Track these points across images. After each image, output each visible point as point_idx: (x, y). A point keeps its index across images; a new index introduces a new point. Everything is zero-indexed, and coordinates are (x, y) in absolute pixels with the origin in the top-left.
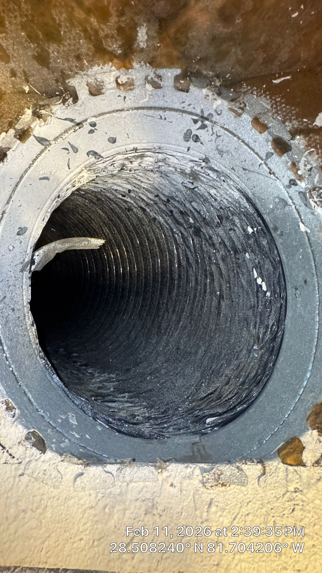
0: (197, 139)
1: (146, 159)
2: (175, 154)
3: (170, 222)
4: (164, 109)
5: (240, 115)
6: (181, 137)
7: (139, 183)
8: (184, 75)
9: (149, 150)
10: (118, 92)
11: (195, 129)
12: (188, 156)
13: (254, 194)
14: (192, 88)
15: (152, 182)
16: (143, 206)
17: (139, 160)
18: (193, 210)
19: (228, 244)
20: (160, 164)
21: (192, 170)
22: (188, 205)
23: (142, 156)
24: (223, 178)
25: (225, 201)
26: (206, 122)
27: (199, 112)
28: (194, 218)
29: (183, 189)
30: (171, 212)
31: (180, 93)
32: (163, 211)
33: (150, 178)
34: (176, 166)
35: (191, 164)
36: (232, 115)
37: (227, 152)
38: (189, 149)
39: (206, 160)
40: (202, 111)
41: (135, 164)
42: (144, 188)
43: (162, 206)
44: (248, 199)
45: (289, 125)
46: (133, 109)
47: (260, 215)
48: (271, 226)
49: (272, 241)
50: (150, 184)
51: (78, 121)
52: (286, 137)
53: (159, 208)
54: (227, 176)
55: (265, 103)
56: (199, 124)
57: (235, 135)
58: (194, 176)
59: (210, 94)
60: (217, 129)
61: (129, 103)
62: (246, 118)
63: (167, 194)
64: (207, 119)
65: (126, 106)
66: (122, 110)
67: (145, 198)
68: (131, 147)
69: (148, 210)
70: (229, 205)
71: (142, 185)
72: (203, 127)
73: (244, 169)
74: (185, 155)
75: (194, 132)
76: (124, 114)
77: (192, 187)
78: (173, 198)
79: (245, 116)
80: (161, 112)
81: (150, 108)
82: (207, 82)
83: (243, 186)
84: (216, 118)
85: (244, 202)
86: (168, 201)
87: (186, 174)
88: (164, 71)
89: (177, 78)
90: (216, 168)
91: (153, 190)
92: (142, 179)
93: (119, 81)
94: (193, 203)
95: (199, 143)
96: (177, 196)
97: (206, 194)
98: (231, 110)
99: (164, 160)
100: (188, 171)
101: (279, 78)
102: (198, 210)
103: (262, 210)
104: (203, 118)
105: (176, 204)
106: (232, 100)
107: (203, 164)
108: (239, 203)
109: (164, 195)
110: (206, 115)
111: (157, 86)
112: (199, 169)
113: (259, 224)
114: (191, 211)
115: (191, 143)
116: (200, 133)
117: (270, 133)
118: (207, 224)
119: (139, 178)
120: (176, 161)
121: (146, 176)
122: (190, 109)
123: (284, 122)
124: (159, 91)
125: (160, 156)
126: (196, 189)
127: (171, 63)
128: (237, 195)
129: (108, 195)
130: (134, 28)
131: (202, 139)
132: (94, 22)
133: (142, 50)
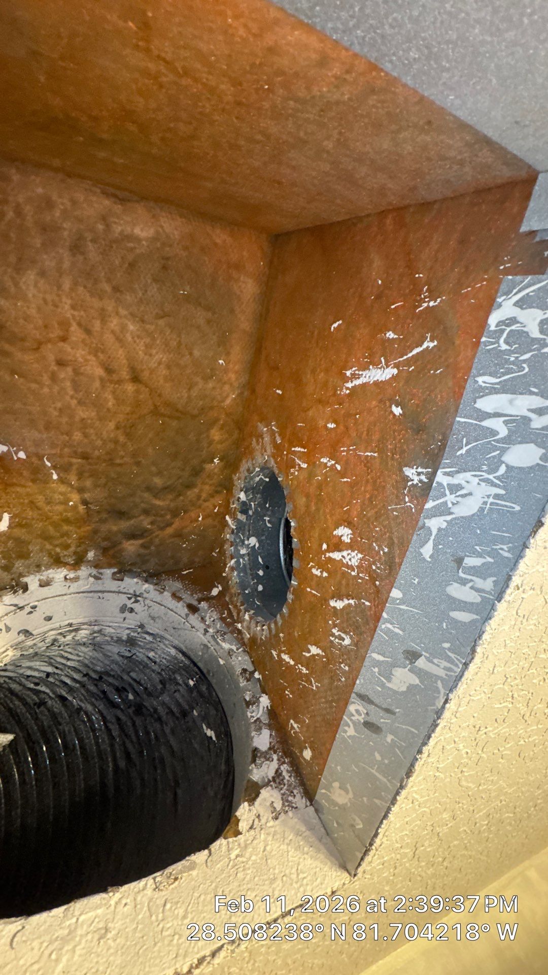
0: (132, 610)
1: (81, 632)
2: (111, 624)
3: (101, 707)
4: (103, 592)
5: (162, 593)
6: (118, 610)
7: (64, 661)
8: (119, 572)
9: (84, 624)
10: (64, 583)
11: (129, 604)
12: (124, 625)
13: (186, 647)
14: (126, 578)
15: (81, 658)
16: (64, 693)
17: (73, 634)
18: (132, 682)
19: (175, 710)
20: (95, 635)
21: (128, 637)
22: (125, 677)
23: (77, 630)
24: (159, 639)
25: (164, 661)
26: (139, 598)
27: (132, 592)
28: (136, 693)
29: (118, 659)
30: (104, 692)
31: (116, 582)
32: (93, 694)
33: (80, 654)
34: (113, 635)
35: (127, 632)
36: (158, 592)
37: (159, 617)
38: (125, 619)
39: (142, 626)
40: (135, 591)
41: (69, 638)
42: (69, 667)
43: (92, 688)
44: (184, 654)
45: (196, 596)
46: (74, 593)
47: (195, 664)
48: (205, 671)
49: (210, 685)
50: (78, 661)
51: (21, 605)
52: (195, 603)
53: (88, 691)
54: (162, 637)
55: (178, 585)
56: (133, 600)
57: (162, 605)
58: (131, 642)
59: (140, 581)
60: (147, 602)
61: (72, 590)
62: (167, 594)
63: (98, 668)
64: (139, 596)
65: (69, 592)
66: (65, 595)
67: (68, 681)
68: (67, 623)
69: (70, 698)
70: (168, 664)
71: (69, 663)
72: (137, 601)
73: (174, 628)
74: (121, 625)
75: (129, 606)
76: (65, 597)
77: (130, 655)
78: (107, 673)
79: (166, 593)
80: (100, 594)
81: (91, 592)
82: (138, 575)
83: (176, 642)
84: (145, 595)
85: (180, 656)
86: (101, 678)
87: (123, 641)
88: (105, 570)
89: (114, 574)
90: (151, 632)
91: (81, 668)
92: (70, 656)
93: (68, 577)
94: (132, 674)
95: (134, 614)
96: (112, 670)
97: (145, 659)
98: (155, 590)
99: (100, 631)
100: (125, 638)
101: (186, 570)
102: (138, 680)
103: (196, 660)
104: (136, 596)
105: (111, 680)
106: (156, 584)
107: (139, 630)
108: (176, 658)
109: (95, 671)
110: (138, 594)
111: (97, 578)
112: (136, 634)
113: (196, 673)
114: (130, 684)
115: (127, 614)
116: (134, 606)
117: (184, 602)
118: (150, 694)
119: (66, 655)
120: (113, 631)
121: (76, 652)
122: (124, 591)
123: (192, 595)
124: (100, 581)
125: (96, 628)
126: (134, 657)
127: (110, 566)
128: (173, 652)
130: (86, 552)
131: (136, 610)
132: (58, 550)
133: (90, 561)
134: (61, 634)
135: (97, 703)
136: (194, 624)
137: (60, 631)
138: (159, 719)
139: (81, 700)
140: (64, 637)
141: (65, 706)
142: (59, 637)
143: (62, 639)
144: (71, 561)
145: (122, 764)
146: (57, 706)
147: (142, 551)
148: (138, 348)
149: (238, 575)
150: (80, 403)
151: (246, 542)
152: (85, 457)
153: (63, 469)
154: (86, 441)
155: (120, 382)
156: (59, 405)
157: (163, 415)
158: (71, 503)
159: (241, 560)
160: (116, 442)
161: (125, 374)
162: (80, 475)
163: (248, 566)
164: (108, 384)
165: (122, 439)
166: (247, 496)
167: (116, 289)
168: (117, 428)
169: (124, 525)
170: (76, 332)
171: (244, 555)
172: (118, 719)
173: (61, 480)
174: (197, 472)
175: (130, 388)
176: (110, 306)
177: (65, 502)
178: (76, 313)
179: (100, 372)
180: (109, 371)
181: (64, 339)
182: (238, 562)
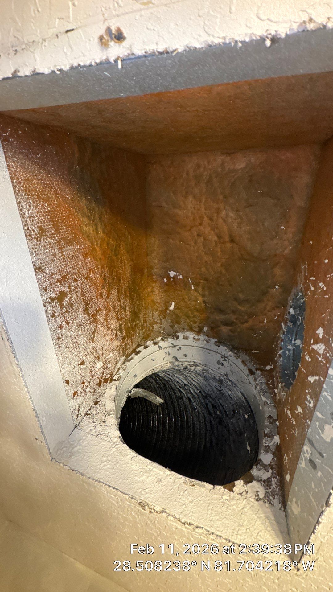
0: (222, 365)
1: (198, 367)
2: (212, 369)
3: (205, 412)
4: (210, 350)
5: (237, 359)
6: (216, 362)
7: (192, 381)
8: (218, 342)
9: (200, 364)
10: (193, 340)
11: (222, 360)
12: (218, 372)
13: (246, 394)
14: (221, 346)
15: (199, 382)
16: (190, 397)
17: (195, 367)
18: (219, 405)
19: (237, 429)
20: (205, 371)
21: (219, 378)
22: (217, 401)
23: (197, 366)
24: (234, 385)
25: (235, 398)
26: (226, 359)
27: (223, 354)
28: (220, 411)
29: (215, 390)
30: (207, 404)
31: (216, 347)
32: (201, 403)
33: (198, 379)
34: (213, 375)
35: (219, 375)
36: (235, 358)
37: (235, 372)
38: (219, 368)
39: (226, 375)
40: (224, 354)
41: (193, 368)
42: (194, 385)
43: (202, 400)
44: (245, 398)
45: (255, 366)
46: (197, 347)
47: (250, 406)
48: (254, 412)
49: (255, 422)
50: (198, 383)
51: (175, 345)
52: (254, 370)
53: (200, 401)
54: (236, 385)
55: (247, 357)
56: (223, 359)
57: (237, 366)
58: (220, 381)
59: (227, 349)
60: (230, 362)
61: (196, 345)
62: (240, 360)
63: (206, 392)
64: (226, 357)
65: (195, 345)
66: (193, 346)
67: (193, 392)
68: (193, 360)
69: (193, 401)
70: (237, 401)
71: (194, 383)
72: (225, 360)
73: (242, 381)
74: (217, 371)
75: (221, 362)
76: (193, 348)
77: (220, 389)
78: (209, 395)
79: (239, 359)
80: (208, 351)
81: (205, 348)
82: (227, 346)
83: (242, 390)
84: (229, 358)
85: (243, 399)
86: (206, 397)
87: (216, 379)
88: (212, 339)
89: (216, 342)
90: (231, 380)
91: (198, 387)
92: (194, 379)
93: (195, 338)
94: (220, 400)
95: (223, 367)
96: (211, 394)
97: (227, 395)
98: (234, 356)
99: (207, 370)
100: (218, 378)
101: (255, 351)
102: (222, 404)
103: (251, 404)
104: (225, 357)
105: (211, 399)
106: (235, 353)
107: (225, 377)
108: (241, 399)
109: (204, 392)
110: (226, 356)
111: (208, 342)
112: (223, 378)
113: (249, 411)
114: (219, 406)
115: (220, 366)
116: (224, 362)
117: (247, 367)
118: (227, 415)
119: (193, 378)
120: (212, 372)
121: (197, 378)
122: (220, 353)
123: (253, 365)
124: (209, 344)
125: (205, 368)
126: (222, 391)
127: (214, 337)
128: (240, 395)
129: (172, 384)
130: (203, 327)
131: (225, 365)
132: (192, 323)
133: (205, 332)
134: (189, 365)
135: (203, 409)
136: (251, 382)
137: (189, 363)
138: (229, 431)
139: (197, 404)
140: (191, 367)
141: (190, 403)
142: (189, 366)
143: (190, 368)
144: (197, 330)
145: (208, 445)
146: (187, 402)
147: (231, 333)
148: (233, 225)
149: (283, 361)
150: (206, 253)
151: (293, 342)
152: (206, 279)
153: (196, 285)
154: (207, 272)
155: (224, 243)
156: (197, 255)
157: (245, 260)
158: (198, 301)
159: (287, 352)
160: (221, 273)
161: (227, 239)
162: (203, 289)
163: (291, 357)
164: (219, 244)
165: (223, 271)
166: (295, 312)
167: (225, 197)
168: (222, 266)
169: (222, 317)
170: (206, 220)
171: (290, 349)
172: (211, 422)
173: (195, 290)
174: (264, 293)
175: (229, 245)
176: (222, 206)
177: (196, 301)
178: (206, 212)
179: (215, 238)
180: (219, 237)
181: (201, 224)
182: (284, 353)
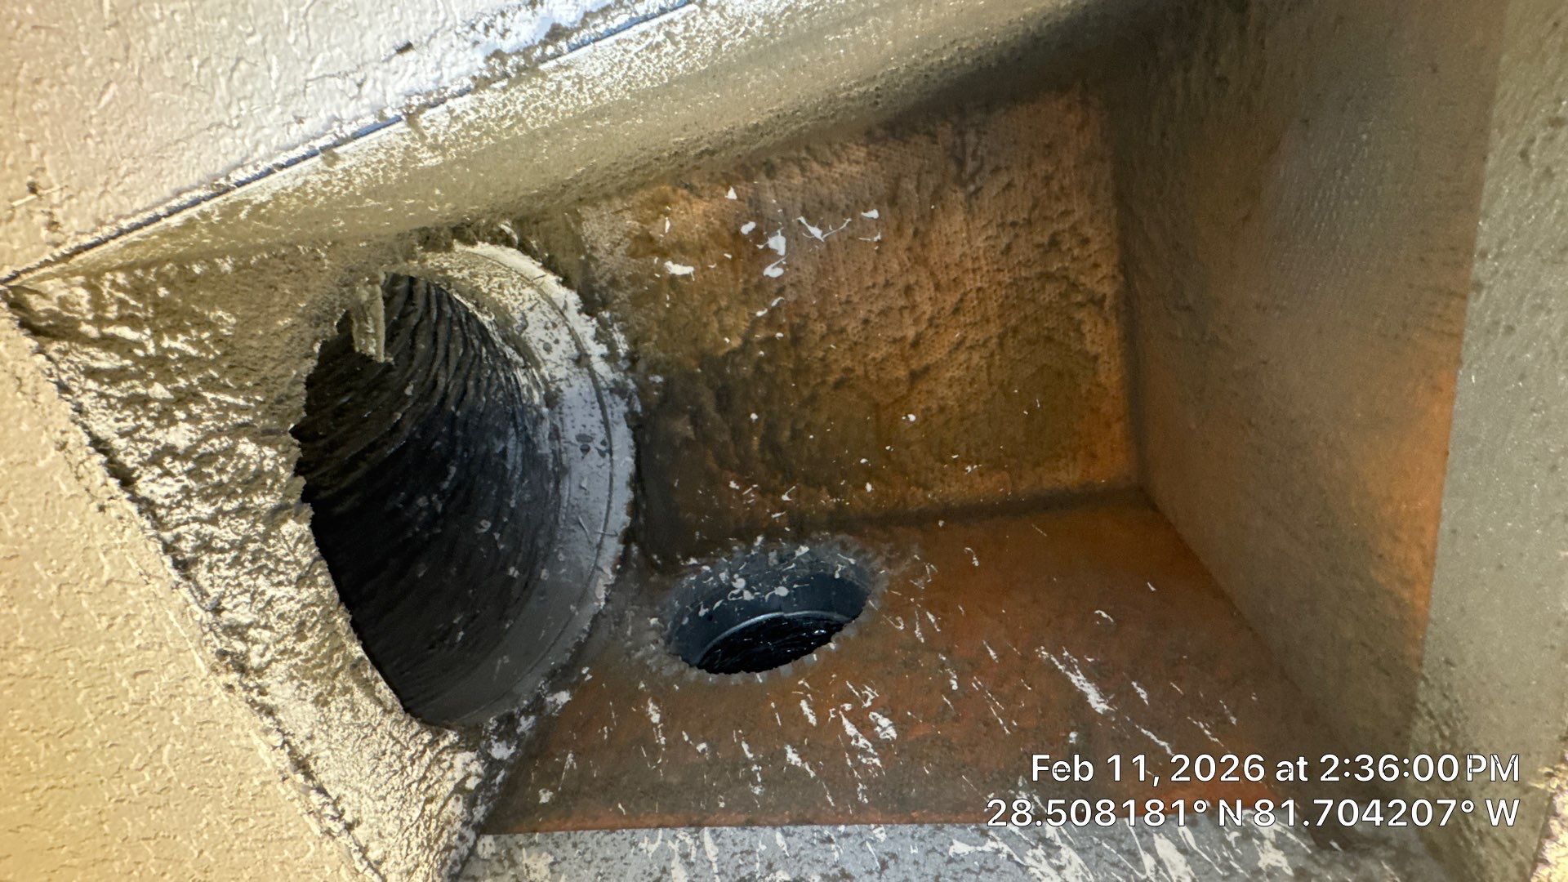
4: (602, 407)
8: (639, 419)
14: (630, 428)
20: (533, 412)
21: (543, 456)
24: (554, 500)
29: (497, 453)
31: (622, 419)
34: (539, 435)
35: (550, 454)
37: (589, 492)
38: (569, 443)
39: (565, 471)
57: (609, 491)
60: (606, 469)
64: (610, 454)
72: (602, 454)
75: (592, 445)
80: (597, 402)
84: (616, 463)
88: (637, 401)
89: (635, 414)
90: (561, 487)
95: (581, 454)
98: (630, 476)
99: (540, 415)
104: (610, 450)
106: (637, 474)
107: (558, 470)
110: (614, 452)
111: (622, 393)
112: (550, 466)
117: (631, 522)
122: (612, 433)
127: (645, 406)
131: (588, 457)
133: (646, 379)
136: (605, 548)
144: (640, 357)
153: (771, 320)
154: (817, 338)
158: (727, 340)
159: (711, 579)
160: (826, 373)
163: (706, 591)
164: (898, 347)
166: (804, 556)
169: (710, 408)
171: (719, 579)
173: (755, 322)
175: (902, 373)
177: (724, 331)
179: (911, 333)
180: (915, 344)
